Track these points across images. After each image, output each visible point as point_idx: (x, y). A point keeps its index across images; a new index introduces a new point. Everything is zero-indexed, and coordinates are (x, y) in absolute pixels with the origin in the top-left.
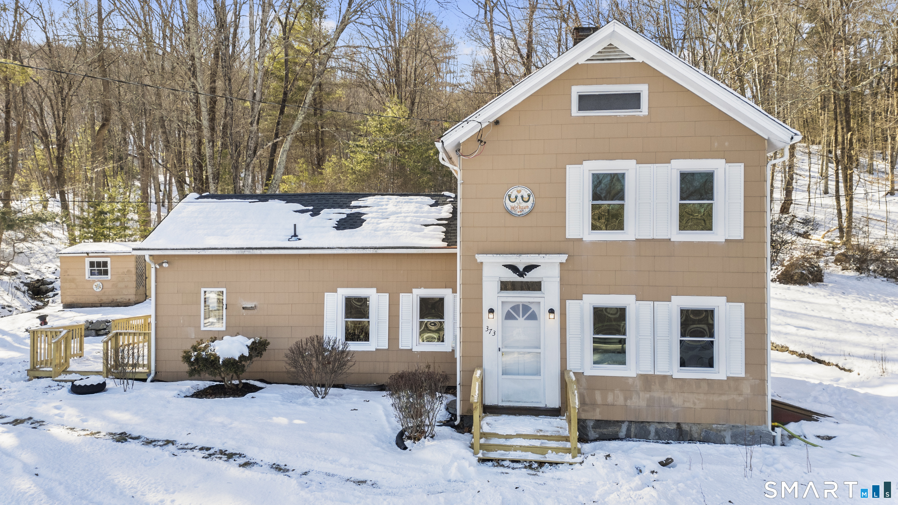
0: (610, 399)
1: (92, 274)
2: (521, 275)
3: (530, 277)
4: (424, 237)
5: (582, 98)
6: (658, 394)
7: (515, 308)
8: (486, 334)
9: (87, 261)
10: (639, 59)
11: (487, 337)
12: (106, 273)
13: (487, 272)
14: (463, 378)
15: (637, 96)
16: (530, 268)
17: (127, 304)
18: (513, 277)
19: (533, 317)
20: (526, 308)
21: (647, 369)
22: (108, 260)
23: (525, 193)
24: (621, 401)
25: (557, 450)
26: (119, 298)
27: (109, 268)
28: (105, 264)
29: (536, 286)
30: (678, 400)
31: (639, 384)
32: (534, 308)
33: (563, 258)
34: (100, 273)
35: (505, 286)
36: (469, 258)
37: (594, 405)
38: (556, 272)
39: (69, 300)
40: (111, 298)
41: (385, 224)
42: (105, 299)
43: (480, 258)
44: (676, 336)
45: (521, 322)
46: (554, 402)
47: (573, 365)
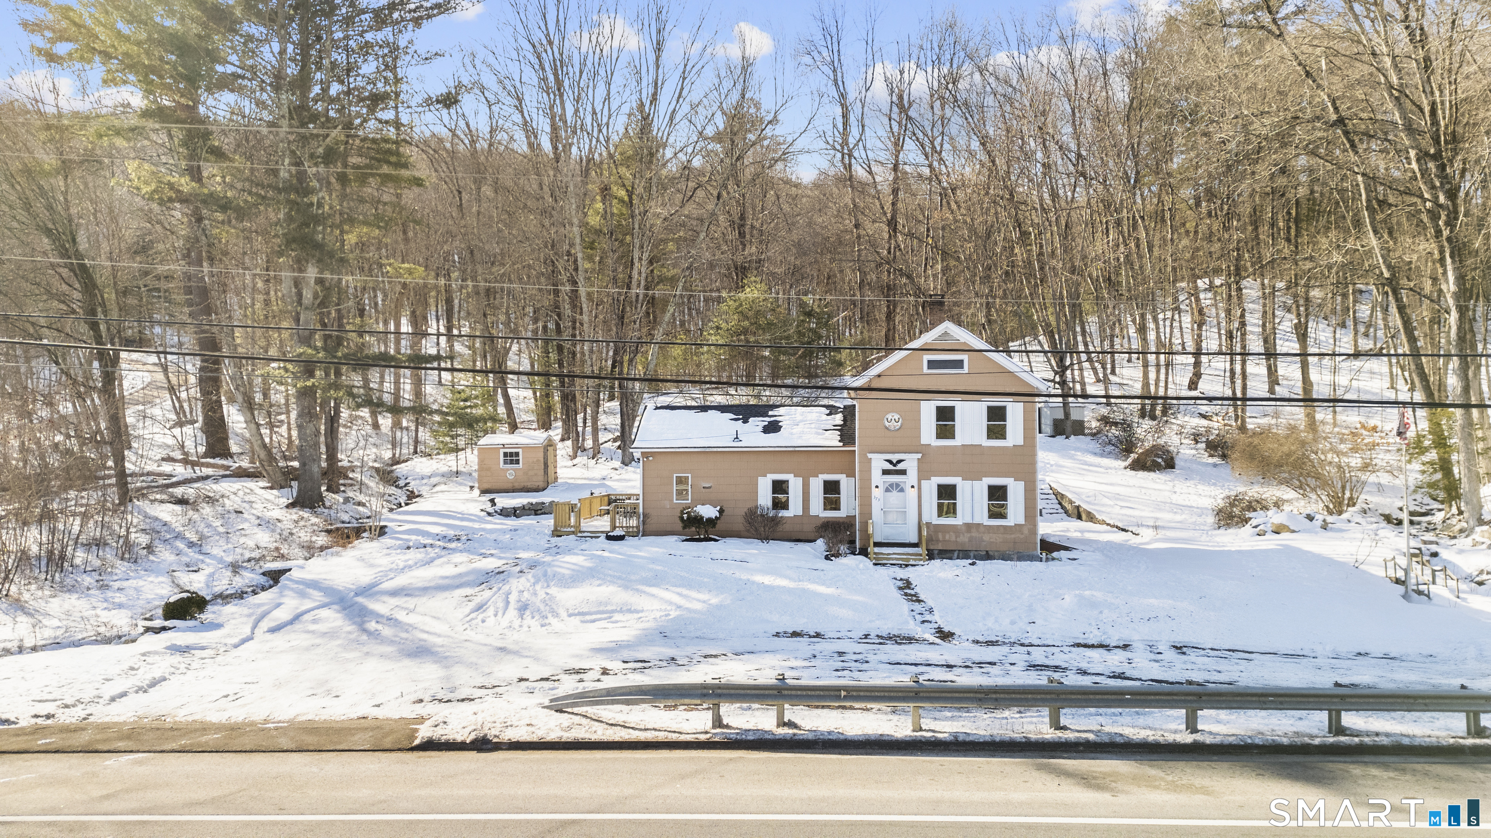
0: (947, 537)
1: (505, 463)
2: (895, 465)
3: (900, 467)
4: (826, 439)
5: (929, 362)
6: (974, 534)
7: (891, 485)
8: (874, 501)
9: (502, 451)
10: (962, 341)
11: (874, 502)
12: (517, 462)
13: (874, 464)
14: (860, 527)
15: (962, 361)
16: (899, 462)
17: (537, 490)
18: (890, 467)
19: (902, 490)
20: (897, 485)
21: (968, 520)
22: (520, 451)
23: (897, 417)
24: (953, 538)
25: (915, 560)
26: (529, 485)
27: (521, 458)
28: (517, 454)
29: (903, 472)
30: (986, 537)
31: (964, 528)
32: (902, 485)
33: (919, 456)
34: (512, 462)
35: (886, 472)
36: (864, 456)
37: (938, 541)
38: (915, 463)
39: (486, 486)
40: (522, 485)
41: (797, 430)
42: (517, 486)
43: (870, 456)
44: (985, 501)
45: (895, 493)
46: (914, 539)
47: (925, 519)
